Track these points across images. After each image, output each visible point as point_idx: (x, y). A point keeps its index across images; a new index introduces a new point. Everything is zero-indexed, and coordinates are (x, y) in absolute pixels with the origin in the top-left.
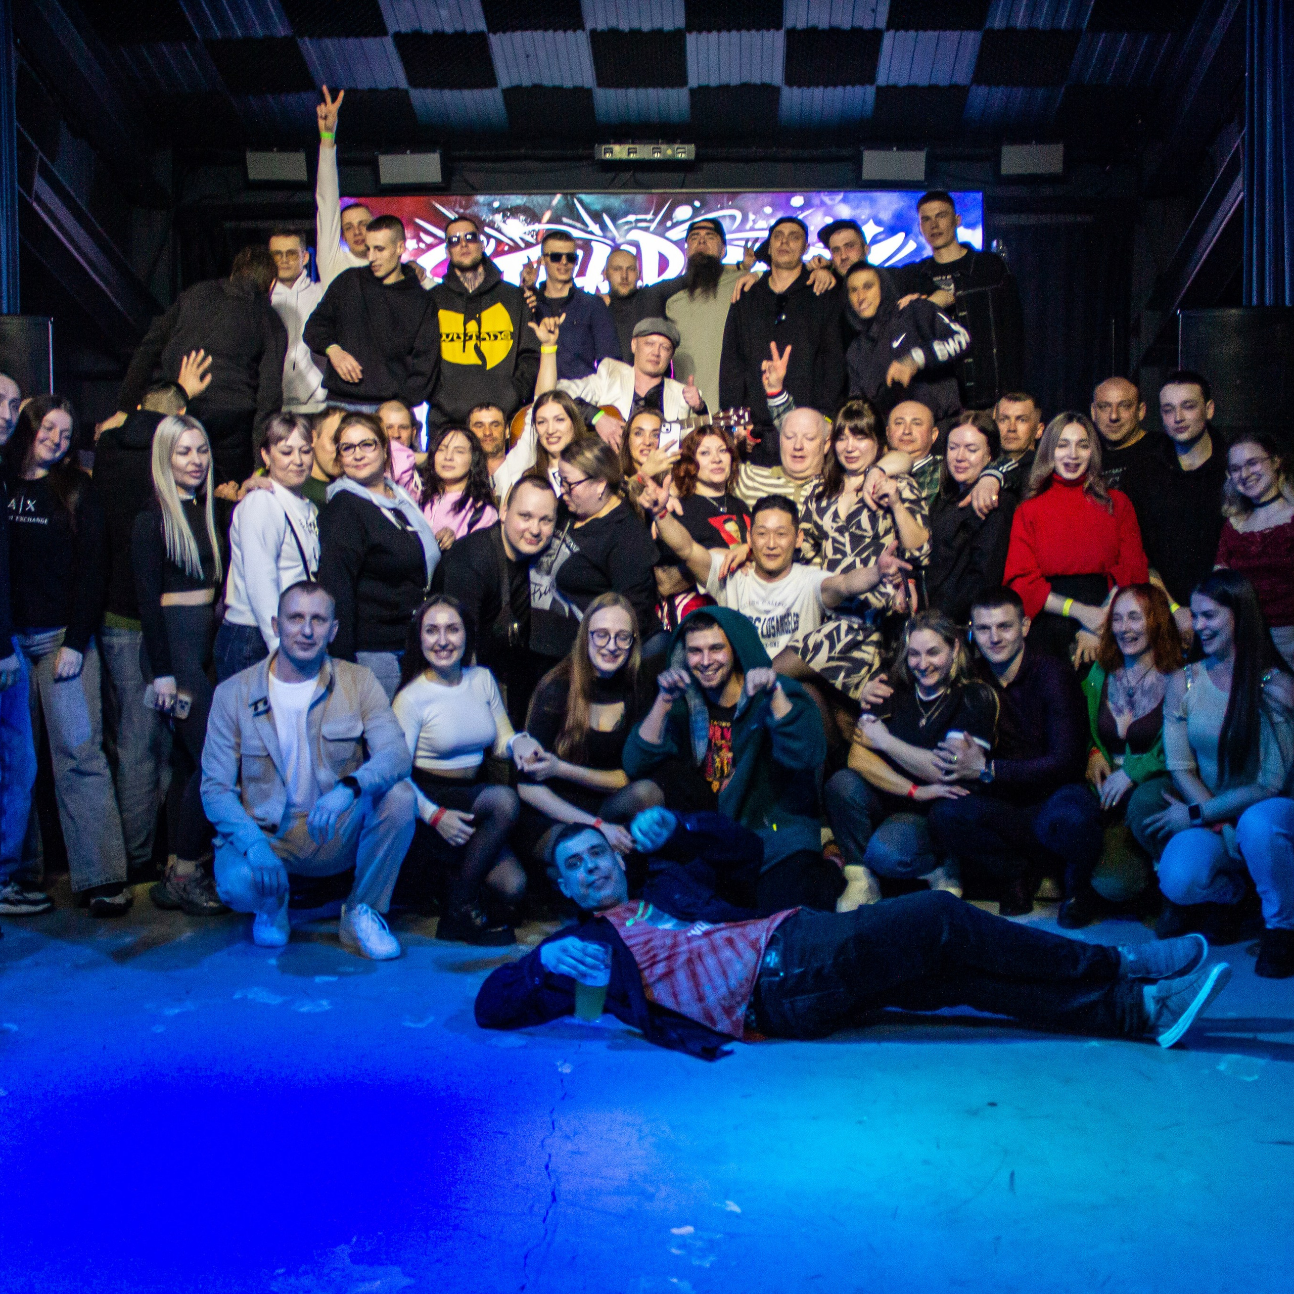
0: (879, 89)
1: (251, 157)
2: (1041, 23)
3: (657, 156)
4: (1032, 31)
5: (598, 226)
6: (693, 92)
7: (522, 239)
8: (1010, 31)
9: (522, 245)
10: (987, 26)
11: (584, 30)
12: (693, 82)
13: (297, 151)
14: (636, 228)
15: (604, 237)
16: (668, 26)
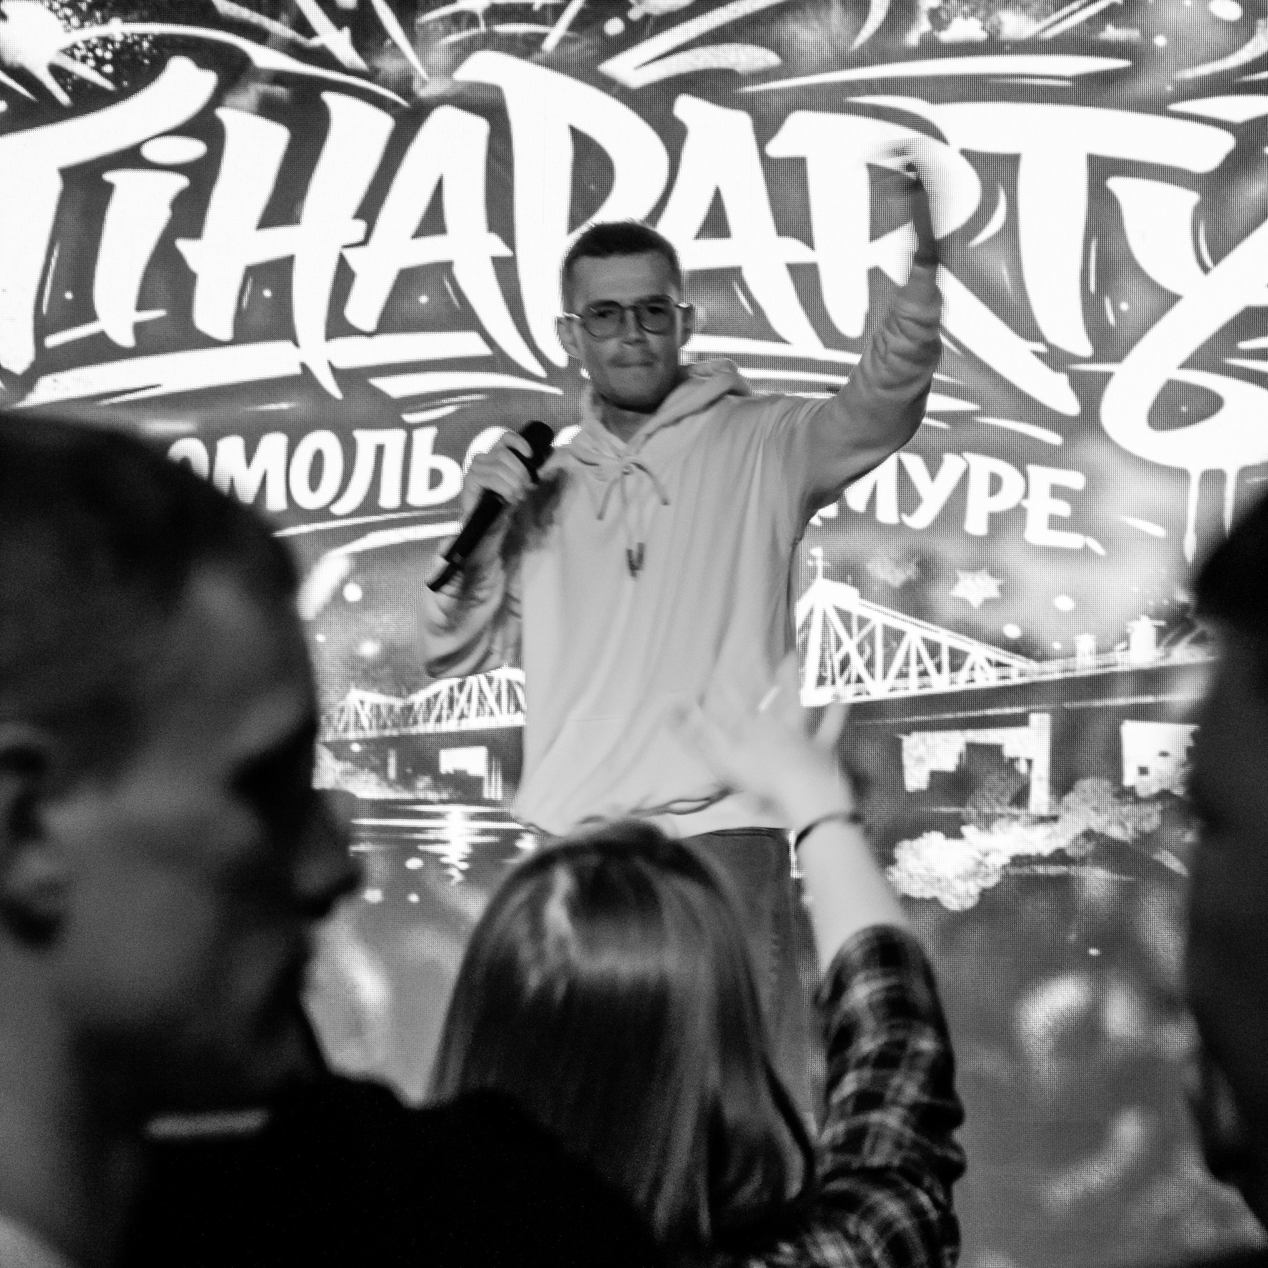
5: (346, 32)
7: (57, 71)
9: (64, 98)
14: (491, 42)
15: (371, 75)
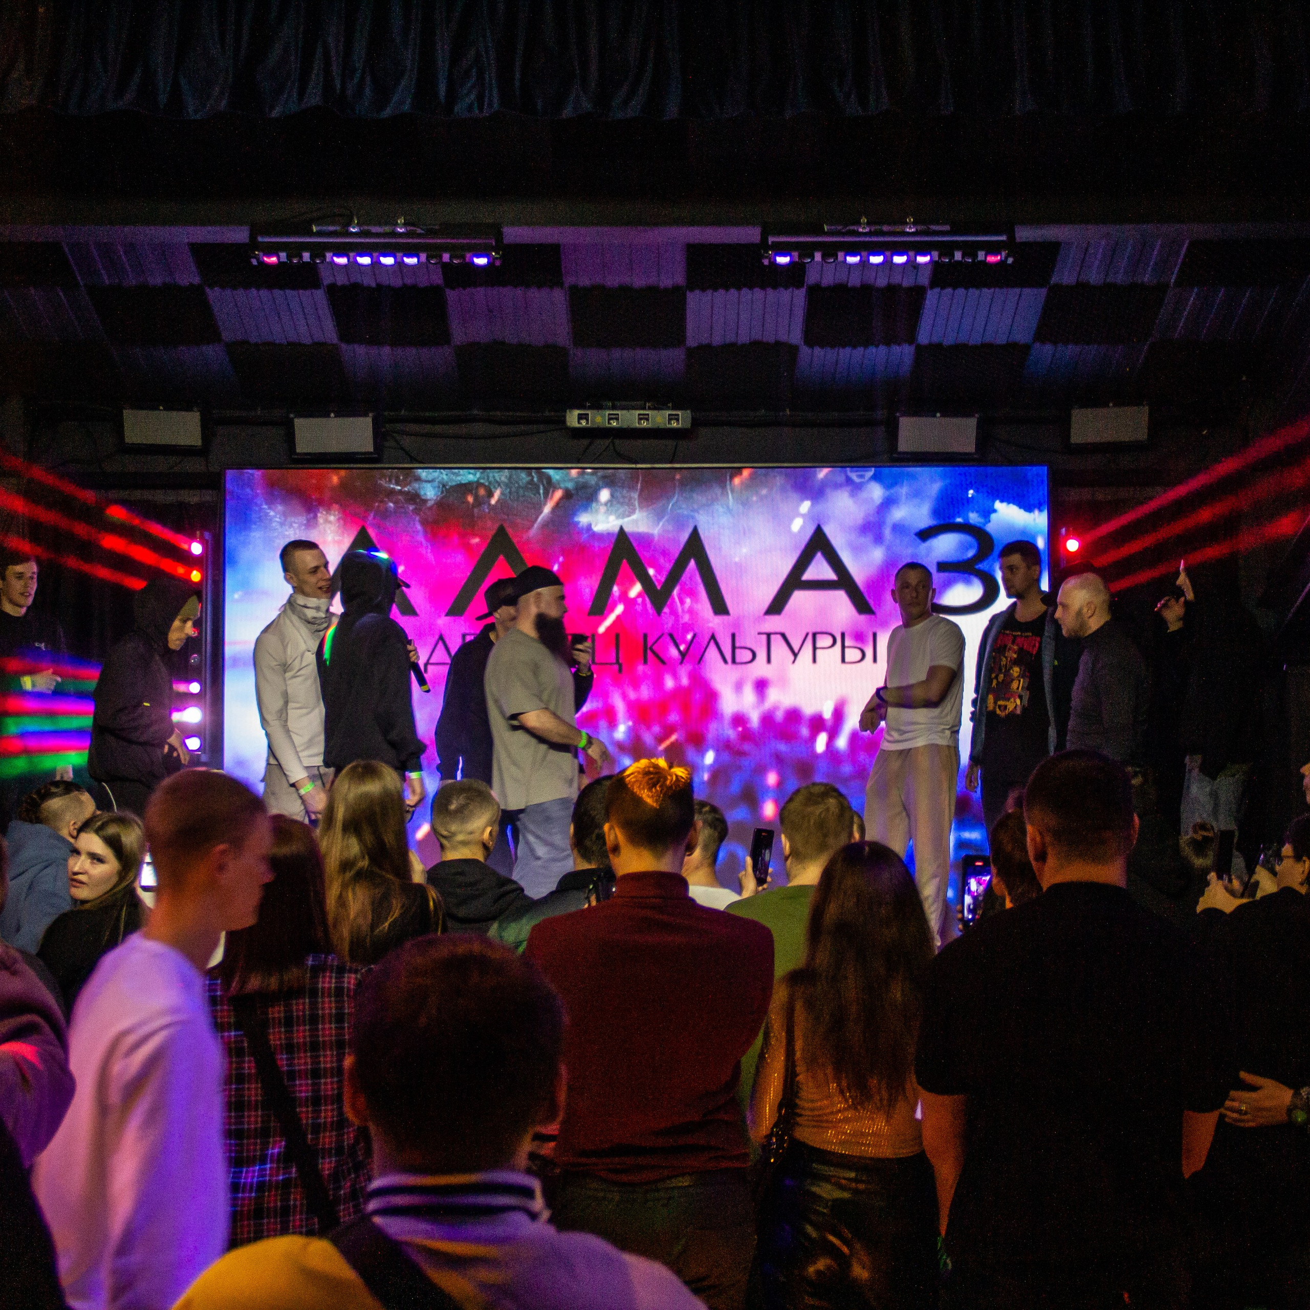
0: (919, 348)
1: (129, 416)
2: (1120, 278)
3: (644, 424)
4: (1108, 287)
6: (691, 352)
8: (1082, 287)
10: (1054, 280)
11: (562, 288)
12: (691, 342)
13: (188, 409)
16: (666, 282)
